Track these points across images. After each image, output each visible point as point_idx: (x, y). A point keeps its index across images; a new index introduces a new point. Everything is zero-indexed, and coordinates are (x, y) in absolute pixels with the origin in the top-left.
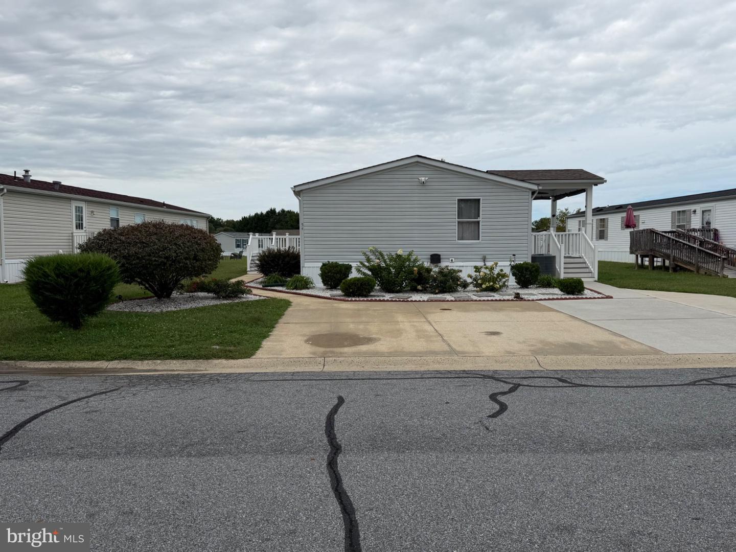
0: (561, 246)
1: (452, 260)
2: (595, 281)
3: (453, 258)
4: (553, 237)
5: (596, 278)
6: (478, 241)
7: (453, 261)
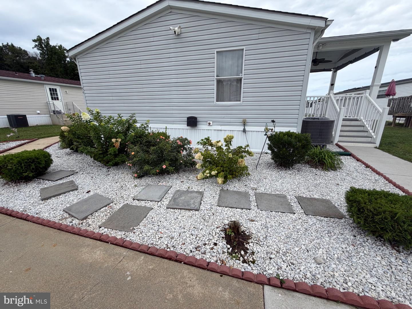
0: (340, 109)
1: (209, 124)
2: (376, 148)
3: (211, 121)
4: (332, 100)
5: (378, 144)
6: (239, 102)
7: (211, 124)
